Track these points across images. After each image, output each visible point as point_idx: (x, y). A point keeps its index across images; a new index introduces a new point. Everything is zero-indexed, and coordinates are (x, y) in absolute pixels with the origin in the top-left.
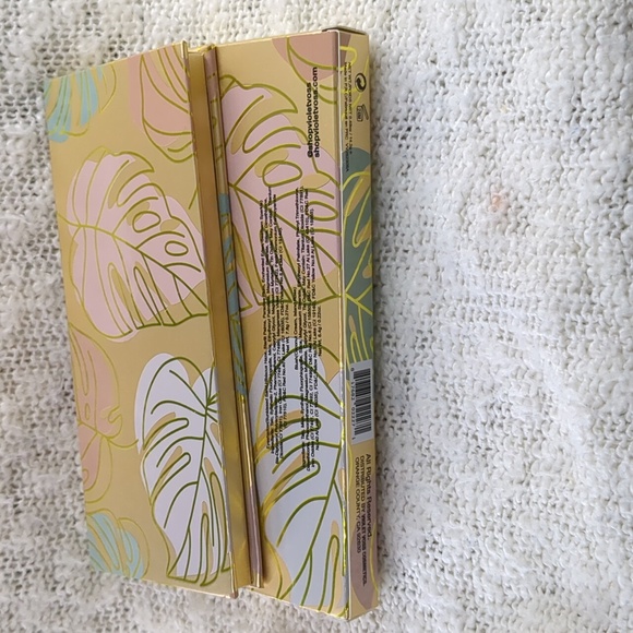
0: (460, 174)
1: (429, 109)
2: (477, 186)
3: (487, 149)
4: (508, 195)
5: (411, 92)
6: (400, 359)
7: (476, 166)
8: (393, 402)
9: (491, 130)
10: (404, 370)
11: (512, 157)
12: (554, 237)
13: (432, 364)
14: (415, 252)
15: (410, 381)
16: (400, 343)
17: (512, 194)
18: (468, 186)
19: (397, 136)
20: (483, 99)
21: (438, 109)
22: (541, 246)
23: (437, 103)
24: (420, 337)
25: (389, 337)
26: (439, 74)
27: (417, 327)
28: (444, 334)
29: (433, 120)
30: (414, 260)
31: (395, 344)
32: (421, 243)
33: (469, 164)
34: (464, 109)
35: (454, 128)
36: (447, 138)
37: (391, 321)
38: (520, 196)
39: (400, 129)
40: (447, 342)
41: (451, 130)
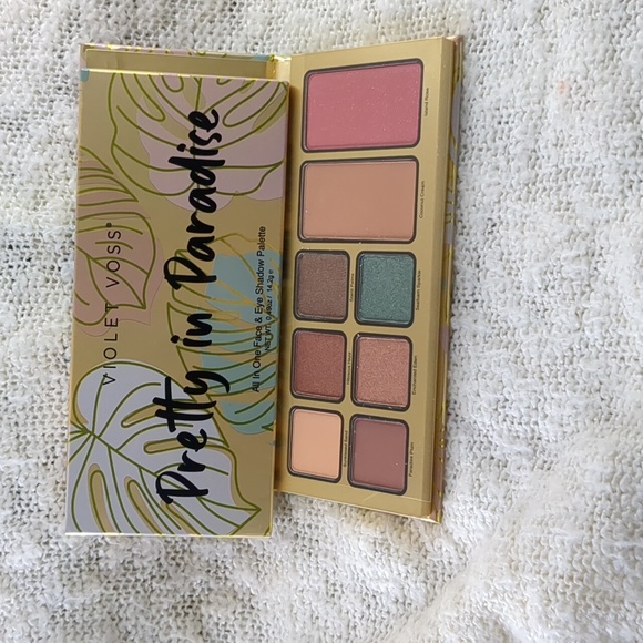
0: (533, 72)
1: (499, 22)
2: (549, 78)
3: (552, 45)
4: (569, 79)
5: (483, 10)
6: (472, 246)
7: (546, 60)
8: (467, 284)
9: (553, 27)
10: (475, 255)
11: (569, 46)
12: (612, 107)
13: (499, 245)
14: (488, 149)
15: (481, 264)
16: (472, 232)
17: (572, 77)
18: (542, 80)
19: (475, 51)
21: (507, 21)
22: (600, 117)
23: (506, 15)
24: (490, 223)
25: (464, 227)
27: (487, 215)
28: (509, 216)
29: (504, 31)
30: (486, 157)
31: (468, 234)
32: (494, 141)
33: (540, 60)
34: (529, 15)
35: (522, 34)
36: (517, 45)
37: (465, 214)
38: (579, 78)
39: (477, 45)
40: (512, 224)
41: (520, 36)
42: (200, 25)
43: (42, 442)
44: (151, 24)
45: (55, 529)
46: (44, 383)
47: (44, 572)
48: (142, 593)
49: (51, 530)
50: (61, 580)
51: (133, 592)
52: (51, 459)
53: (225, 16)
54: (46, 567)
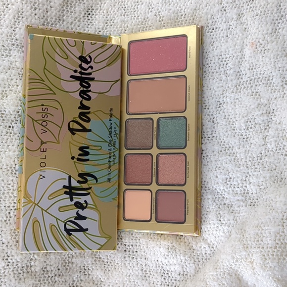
0: (238, 39)
1: (220, 20)
2: (245, 42)
3: (246, 28)
4: (255, 41)
6: (210, 114)
7: (243, 35)
8: (208, 130)
10: (212, 117)
11: (255, 28)
13: (224, 112)
14: (217, 72)
15: (215, 121)
16: (210, 108)
17: (257, 40)
18: (242, 43)
19: (209, 32)
20: (242, 12)
21: (224, 19)
22: (272, 56)
23: (223, 17)
24: (219, 103)
25: (206, 106)
26: (223, 7)
27: (217, 100)
28: (228, 100)
29: (223, 23)
30: (216, 75)
31: (208, 109)
32: (219, 68)
33: (241, 35)
34: (235, 17)
35: (231, 24)
36: (229, 29)
37: (207, 100)
38: (260, 40)
39: (210, 30)
40: (230, 103)
42: (74, 22)
43: (4, 210)
44: (54, 20)
45: (11, 252)
46: (5, 181)
47: (6, 274)
48: (51, 283)
49: (9, 253)
50: (14, 277)
51: (47, 282)
52: (9, 218)
53: (85, 19)
54: (7, 271)
